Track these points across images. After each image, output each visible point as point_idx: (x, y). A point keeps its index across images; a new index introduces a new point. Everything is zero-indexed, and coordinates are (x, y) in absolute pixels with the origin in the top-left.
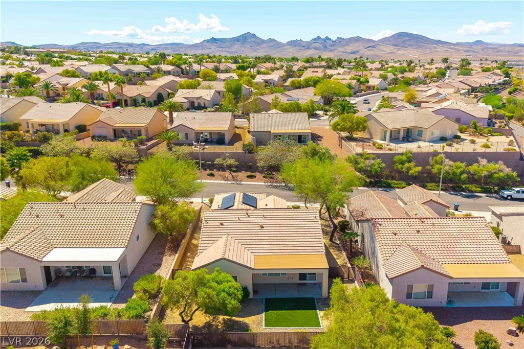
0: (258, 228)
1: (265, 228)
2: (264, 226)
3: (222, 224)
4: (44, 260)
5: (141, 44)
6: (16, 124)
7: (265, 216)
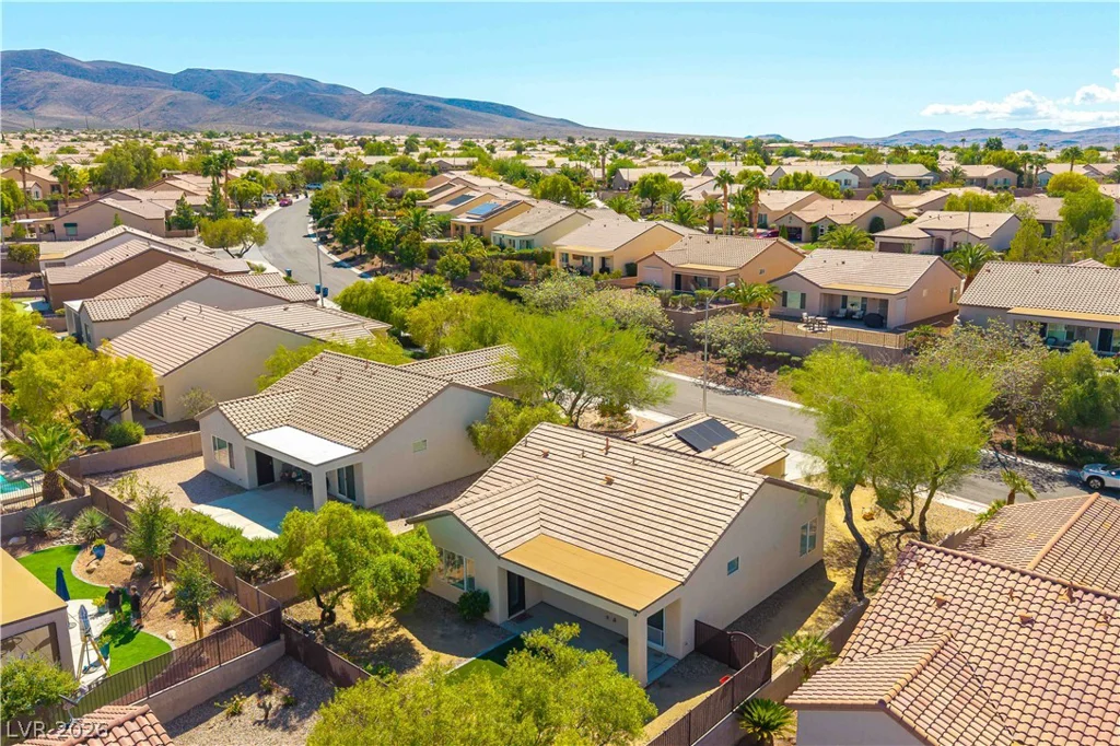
0: (599, 482)
1: (613, 486)
2: (616, 481)
3: (546, 455)
4: (250, 437)
5: (1038, 131)
6: (548, 253)
7: (636, 462)
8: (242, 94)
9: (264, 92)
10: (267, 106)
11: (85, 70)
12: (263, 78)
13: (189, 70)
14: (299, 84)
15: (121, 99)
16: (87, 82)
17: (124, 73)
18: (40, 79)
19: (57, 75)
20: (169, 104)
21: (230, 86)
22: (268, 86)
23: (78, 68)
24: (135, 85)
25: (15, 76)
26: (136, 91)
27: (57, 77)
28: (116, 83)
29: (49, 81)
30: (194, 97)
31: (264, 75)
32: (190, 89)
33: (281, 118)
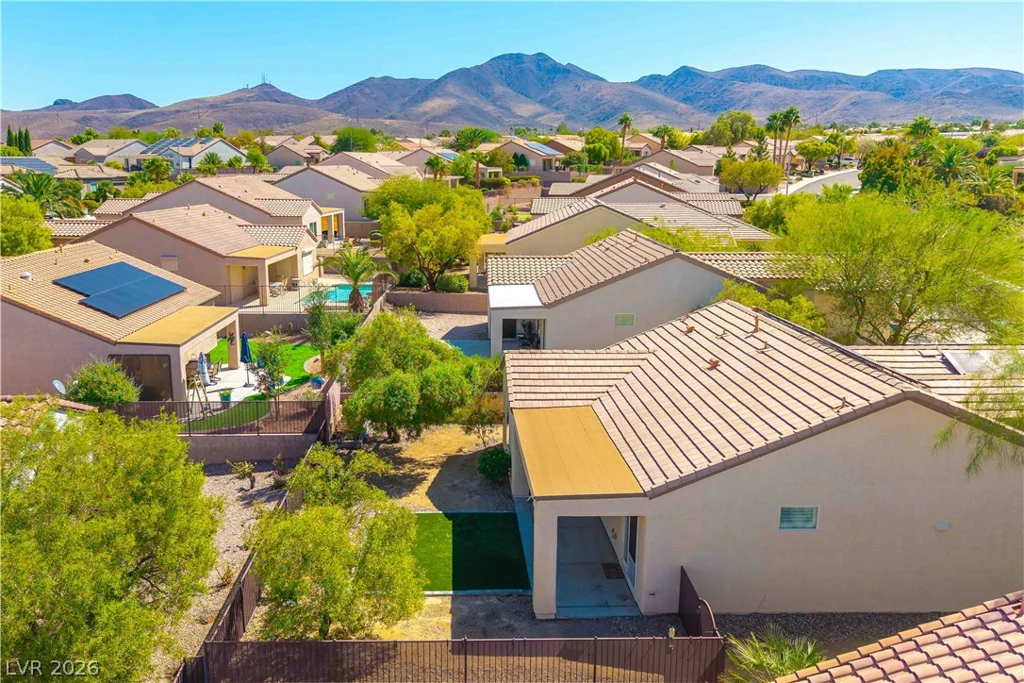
3: (689, 332)
8: (929, 90)
9: (954, 87)
10: (951, 100)
11: (787, 79)
12: (956, 73)
13: (880, 72)
14: (995, 77)
15: (810, 102)
16: (786, 89)
17: (819, 79)
18: (748, 89)
19: (763, 85)
20: (852, 104)
21: (918, 84)
22: (959, 81)
23: (780, 78)
24: (826, 89)
25: (731, 88)
26: (825, 95)
27: (763, 87)
28: (809, 89)
29: (756, 90)
30: (877, 96)
31: (957, 71)
32: (875, 89)
33: (964, 112)
